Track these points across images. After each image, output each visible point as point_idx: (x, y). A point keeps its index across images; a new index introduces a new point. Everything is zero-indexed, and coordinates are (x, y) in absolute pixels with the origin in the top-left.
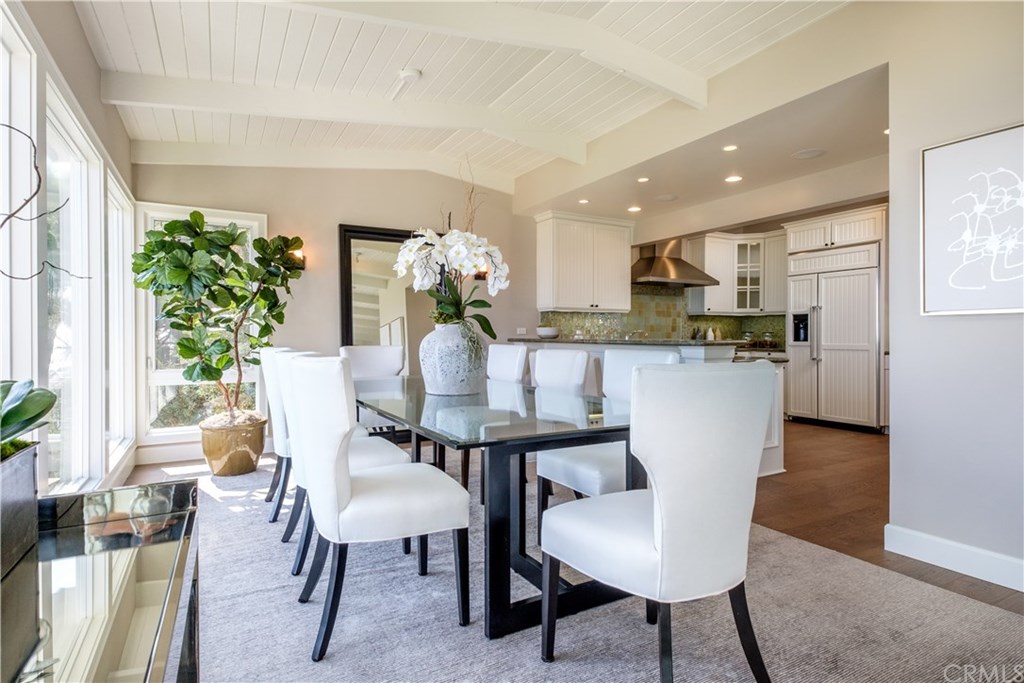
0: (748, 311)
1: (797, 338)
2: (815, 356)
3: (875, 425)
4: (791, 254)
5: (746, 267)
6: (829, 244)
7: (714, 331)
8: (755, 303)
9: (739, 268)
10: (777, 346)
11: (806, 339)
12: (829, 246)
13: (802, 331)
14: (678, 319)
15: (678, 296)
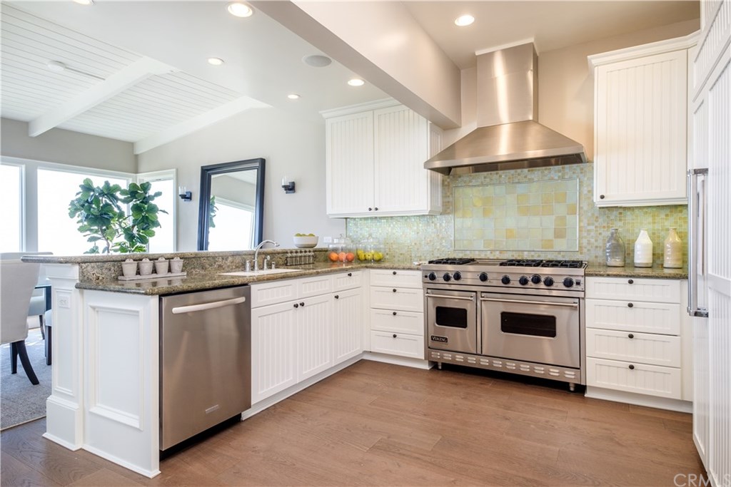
14: (569, 217)
15: (571, 178)
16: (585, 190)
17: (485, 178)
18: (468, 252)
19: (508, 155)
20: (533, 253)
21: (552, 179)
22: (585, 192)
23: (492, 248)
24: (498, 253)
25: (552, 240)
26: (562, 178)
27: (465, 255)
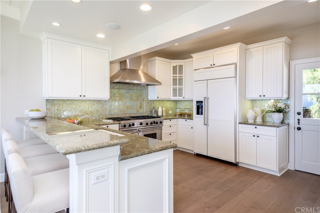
0: (178, 98)
1: (198, 113)
2: (206, 123)
3: (233, 161)
4: (195, 70)
5: (177, 77)
6: (213, 65)
7: (162, 108)
8: (180, 95)
9: (173, 77)
10: (190, 116)
11: (202, 114)
12: (212, 66)
13: (200, 109)
14: (143, 102)
15: (143, 90)
16: (146, 94)
17: (120, 86)
18: (114, 115)
19: (145, 82)
20: (134, 114)
21: (139, 90)
22: (146, 95)
23: (122, 113)
24: (124, 114)
25: (139, 110)
26: (141, 89)
27: (113, 116)
